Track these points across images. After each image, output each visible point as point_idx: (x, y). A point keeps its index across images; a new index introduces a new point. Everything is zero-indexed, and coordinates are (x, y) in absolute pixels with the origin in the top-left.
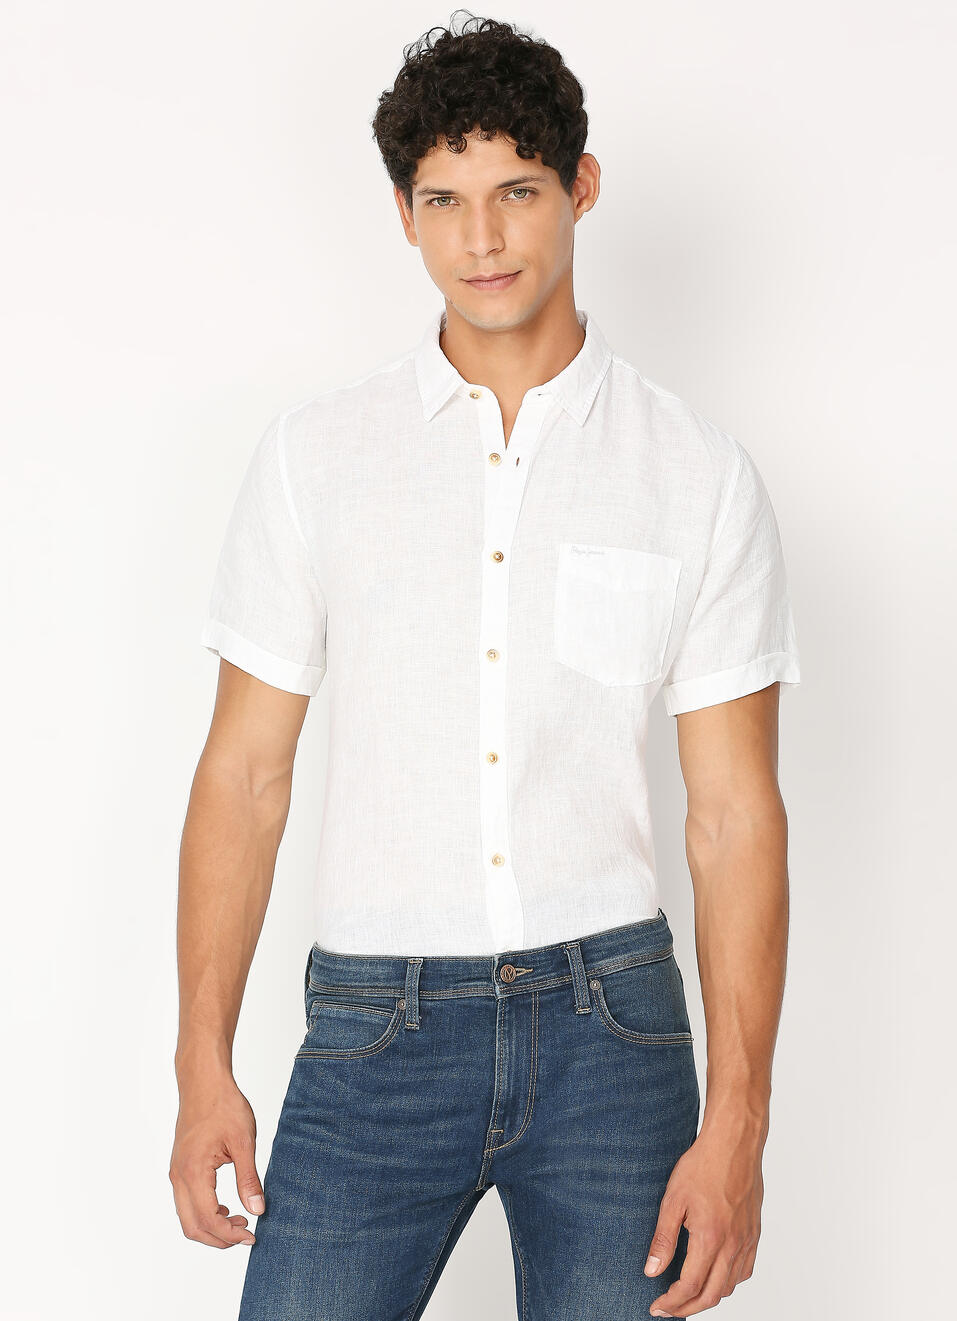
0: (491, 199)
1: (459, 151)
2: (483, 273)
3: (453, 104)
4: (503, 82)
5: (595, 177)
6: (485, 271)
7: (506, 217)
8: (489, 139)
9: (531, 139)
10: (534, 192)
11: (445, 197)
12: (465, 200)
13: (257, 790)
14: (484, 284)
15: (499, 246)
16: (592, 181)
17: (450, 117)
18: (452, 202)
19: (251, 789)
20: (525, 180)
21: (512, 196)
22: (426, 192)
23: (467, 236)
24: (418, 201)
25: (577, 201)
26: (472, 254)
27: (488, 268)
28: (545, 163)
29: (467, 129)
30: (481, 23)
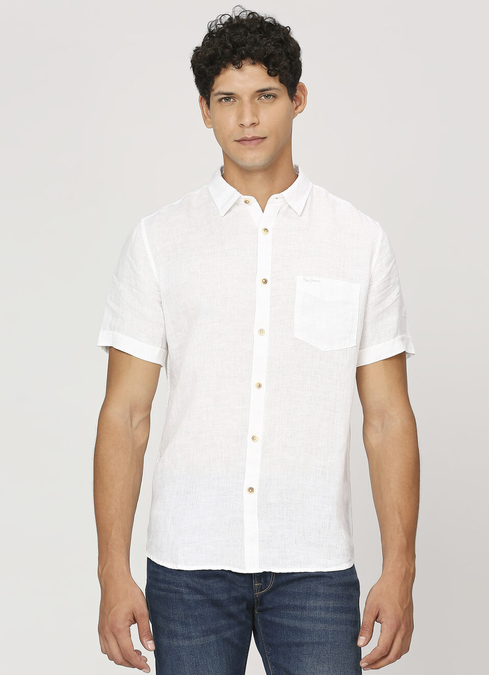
0: (252, 97)
1: (238, 69)
2: (247, 136)
3: (236, 46)
4: (261, 38)
5: (304, 96)
6: (248, 135)
7: (260, 108)
8: (254, 64)
9: (274, 65)
10: (275, 96)
11: (229, 97)
12: (239, 98)
13: (134, 424)
14: (247, 142)
15: (255, 121)
16: (303, 97)
17: (234, 52)
18: (232, 100)
19: (131, 424)
20: (270, 89)
21: (263, 98)
22: (219, 94)
23: (240, 116)
24: (214, 99)
25: (295, 107)
26: (242, 126)
27: (250, 133)
28: (281, 81)
29: (243, 58)
30: (248, 13)
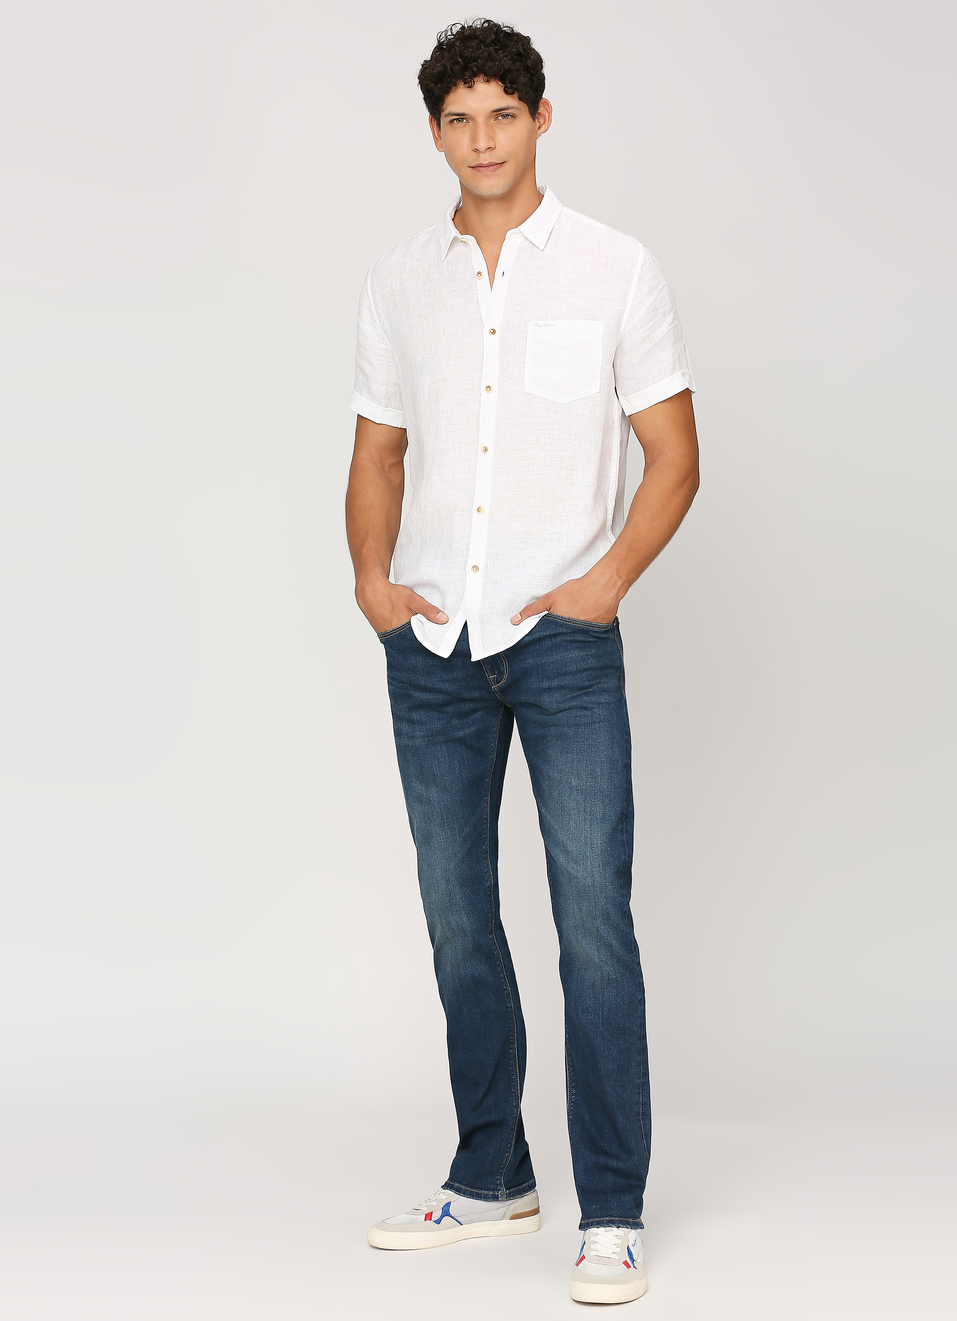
0: (489, 117)
1: (470, 87)
2: (482, 162)
3: (467, 61)
4: (497, 50)
5: (549, 112)
6: (484, 160)
7: (497, 130)
8: (488, 81)
9: (512, 82)
10: (513, 116)
11: (461, 117)
12: (473, 119)
14: (483, 169)
15: (492, 145)
16: (547, 114)
17: (465, 68)
18: (465, 121)
20: (508, 108)
21: (500, 118)
22: (450, 114)
23: (474, 139)
24: (444, 121)
25: (538, 125)
26: (476, 150)
27: (486, 158)
28: (521, 99)
29: (475, 75)
